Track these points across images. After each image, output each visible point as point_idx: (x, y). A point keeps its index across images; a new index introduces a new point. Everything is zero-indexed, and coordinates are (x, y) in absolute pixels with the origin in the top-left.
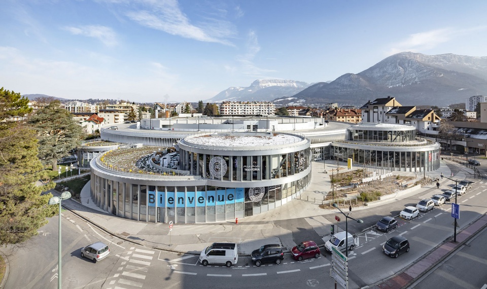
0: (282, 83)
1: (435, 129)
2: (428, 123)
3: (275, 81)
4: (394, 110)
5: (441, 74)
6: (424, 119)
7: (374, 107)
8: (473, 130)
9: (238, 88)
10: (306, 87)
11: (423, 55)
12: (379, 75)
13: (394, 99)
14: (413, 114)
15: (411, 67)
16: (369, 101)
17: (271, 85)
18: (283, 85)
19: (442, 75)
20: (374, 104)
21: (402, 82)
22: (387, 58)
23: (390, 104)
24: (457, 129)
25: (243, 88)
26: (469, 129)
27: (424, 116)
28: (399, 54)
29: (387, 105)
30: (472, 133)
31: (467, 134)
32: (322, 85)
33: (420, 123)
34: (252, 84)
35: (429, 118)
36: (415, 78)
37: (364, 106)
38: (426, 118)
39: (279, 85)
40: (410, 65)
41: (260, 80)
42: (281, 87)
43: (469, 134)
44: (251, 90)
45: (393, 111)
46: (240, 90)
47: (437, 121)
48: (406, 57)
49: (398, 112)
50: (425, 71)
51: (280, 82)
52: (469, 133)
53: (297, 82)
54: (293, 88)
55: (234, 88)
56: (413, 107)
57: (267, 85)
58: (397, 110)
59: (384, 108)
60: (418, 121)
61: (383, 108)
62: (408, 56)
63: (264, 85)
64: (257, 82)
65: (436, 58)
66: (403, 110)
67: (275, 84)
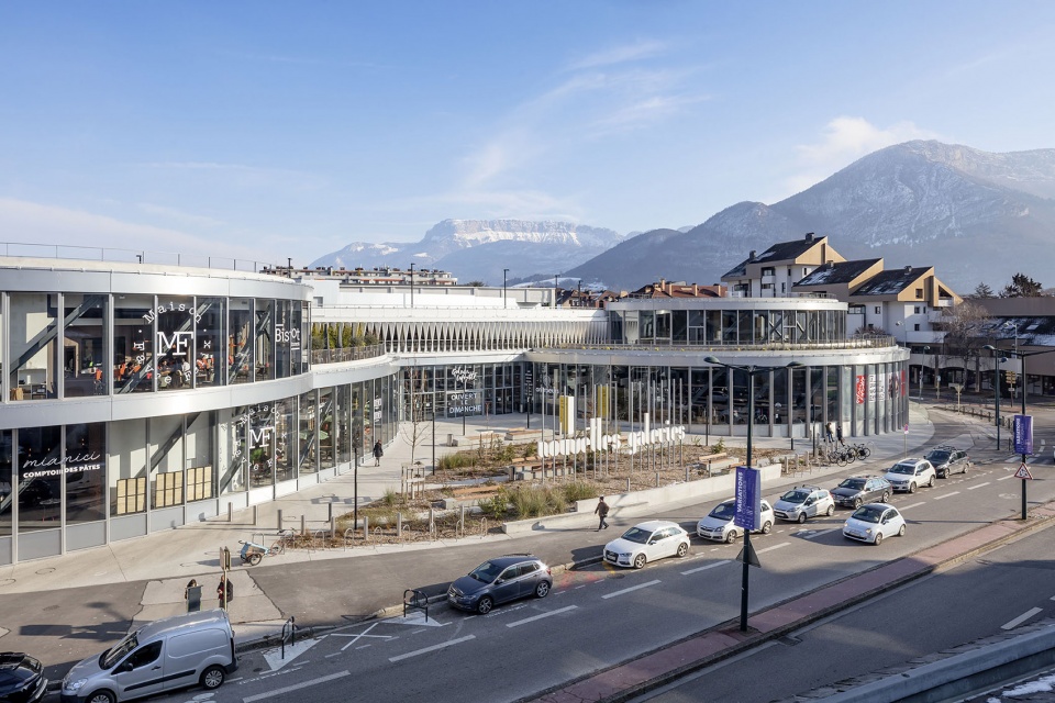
0: (533, 230)
1: (936, 327)
2: (917, 310)
3: (507, 226)
4: (820, 274)
5: (1022, 209)
6: (902, 296)
7: (763, 269)
8: (1045, 321)
9: (378, 246)
10: (612, 246)
11: (971, 151)
12: (840, 208)
13: (825, 241)
14: (873, 282)
15: (936, 186)
16: (752, 254)
17: (494, 236)
18: (536, 237)
19: (1026, 211)
20: (764, 260)
21: (909, 232)
22: (866, 158)
23: (811, 257)
24: (998, 322)
25: (395, 245)
26: (1032, 319)
27: (903, 287)
28: (902, 146)
29: (799, 260)
30: (1038, 331)
31: (1024, 336)
32: (662, 239)
33: (893, 308)
34: (429, 234)
35: (919, 291)
36: (949, 218)
37: (736, 270)
38: (908, 294)
39: (521, 236)
40: (933, 179)
41: (458, 222)
42: (528, 243)
43: (1032, 335)
44: (424, 255)
45: (817, 278)
46: (386, 253)
47: (943, 303)
48: (924, 157)
49: (830, 280)
50: (977, 199)
51: (524, 230)
52: (1032, 331)
53: (582, 229)
54: (570, 246)
55: (366, 245)
56: (876, 261)
57: (479, 236)
58: (827, 274)
59: (794, 272)
60: (886, 303)
61: (789, 274)
62: (928, 154)
63: (469, 237)
64: (446, 228)
65: (1012, 160)
66: (843, 272)
67: (509, 236)
